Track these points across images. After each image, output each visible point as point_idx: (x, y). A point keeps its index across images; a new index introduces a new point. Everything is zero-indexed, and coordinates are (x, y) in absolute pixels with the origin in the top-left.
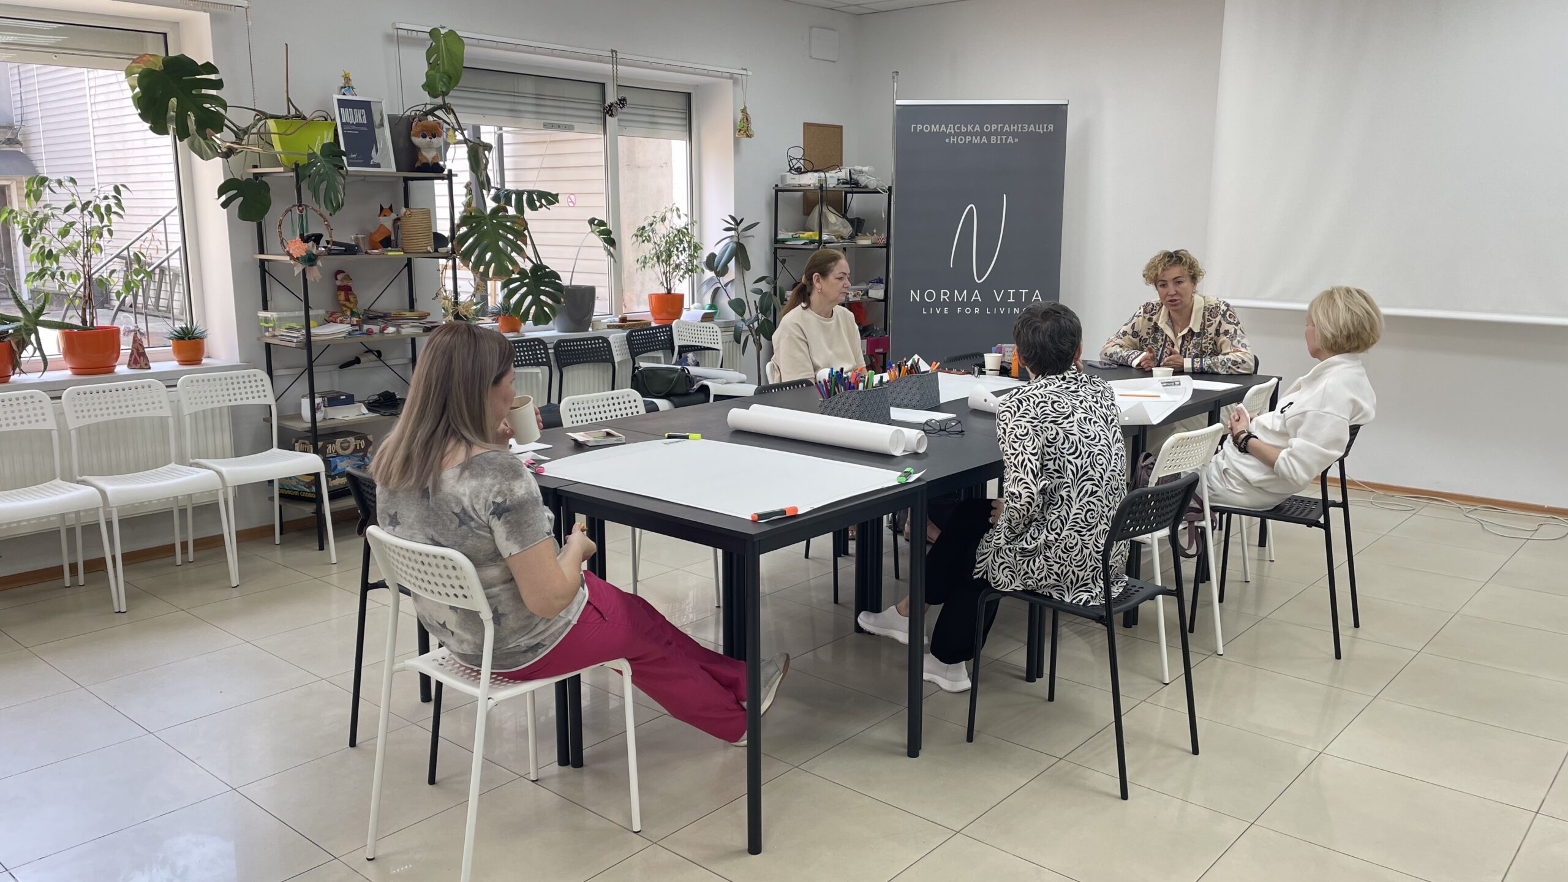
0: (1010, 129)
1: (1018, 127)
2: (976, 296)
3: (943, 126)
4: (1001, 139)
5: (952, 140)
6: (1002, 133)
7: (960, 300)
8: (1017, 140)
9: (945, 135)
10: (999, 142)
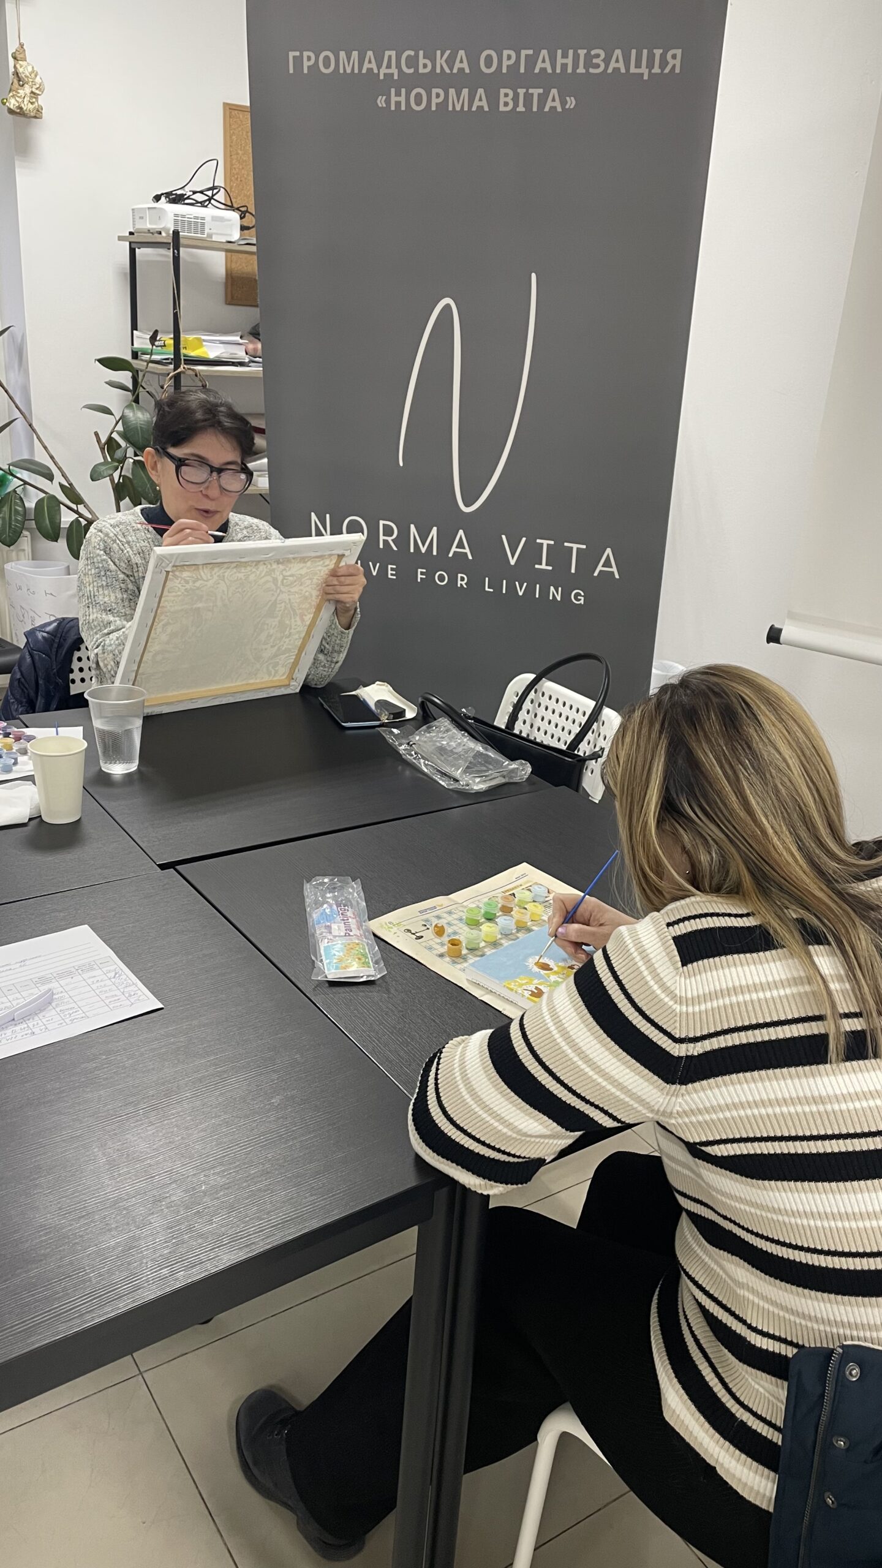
0: (553, 66)
1: (576, 57)
2: (460, 545)
3: (370, 53)
4: (528, 98)
5: (394, 99)
6: (530, 79)
7: (423, 550)
8: (571, 103)
9: (372, 84)
10: (521, 108)
